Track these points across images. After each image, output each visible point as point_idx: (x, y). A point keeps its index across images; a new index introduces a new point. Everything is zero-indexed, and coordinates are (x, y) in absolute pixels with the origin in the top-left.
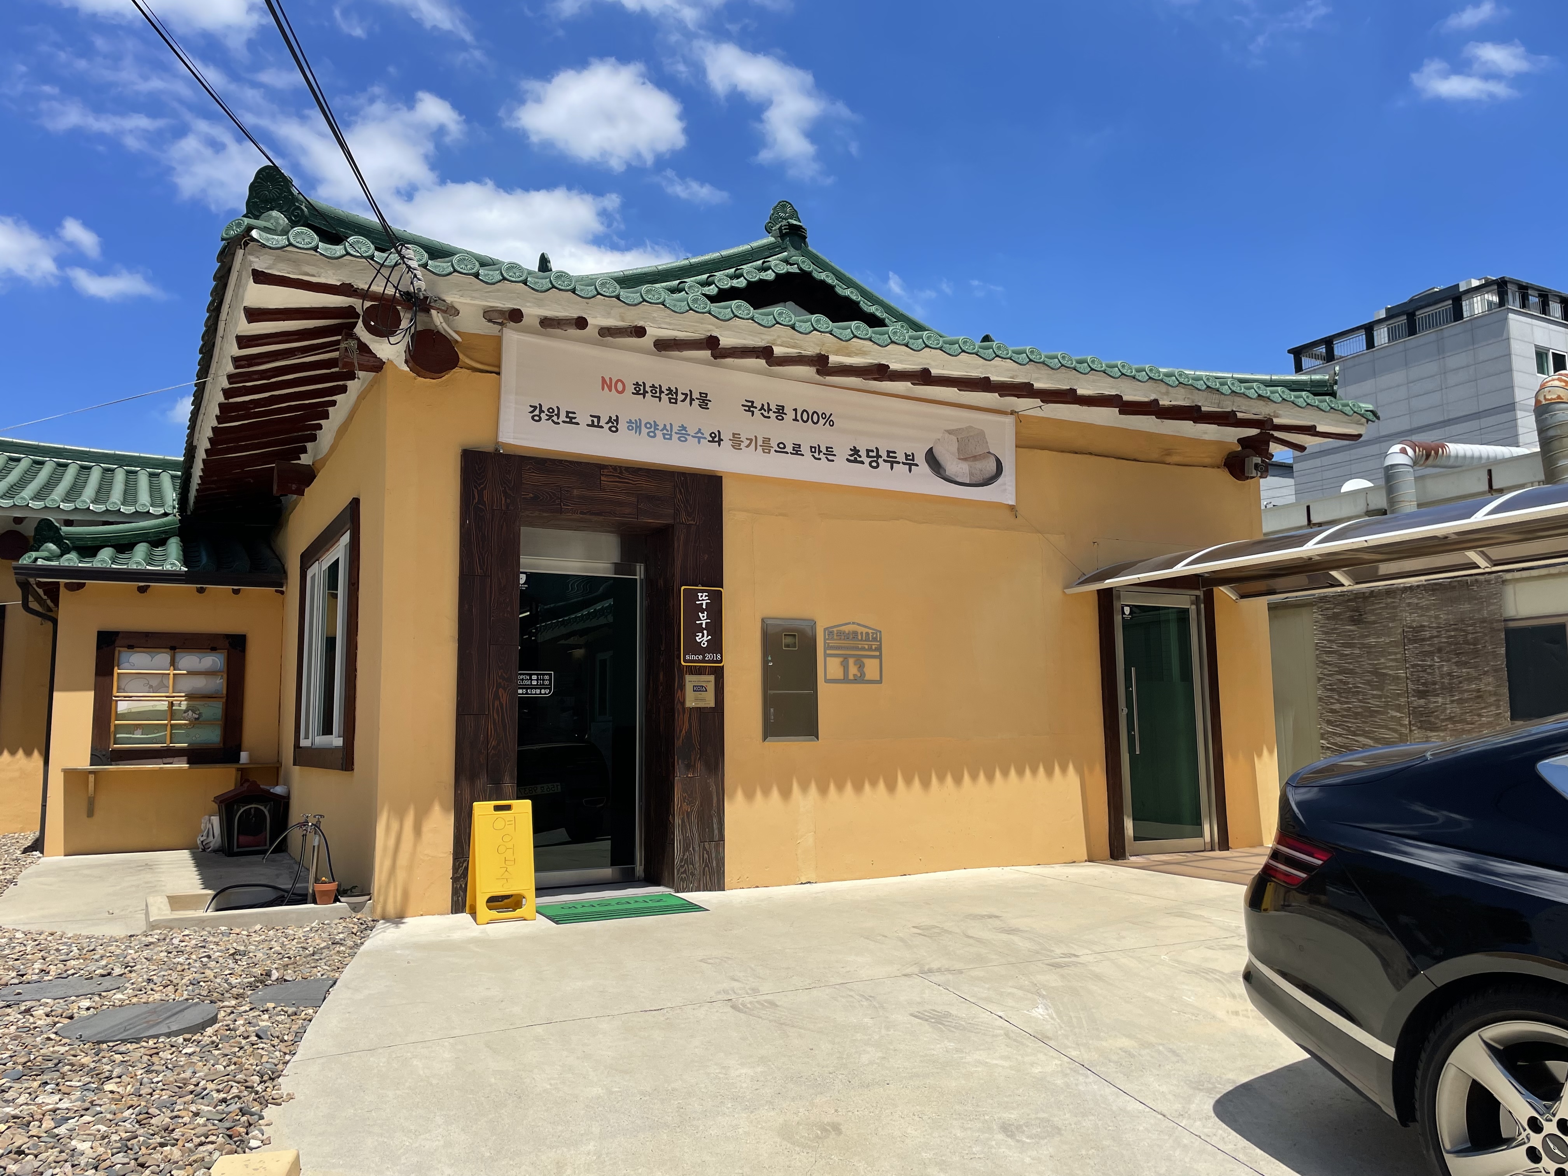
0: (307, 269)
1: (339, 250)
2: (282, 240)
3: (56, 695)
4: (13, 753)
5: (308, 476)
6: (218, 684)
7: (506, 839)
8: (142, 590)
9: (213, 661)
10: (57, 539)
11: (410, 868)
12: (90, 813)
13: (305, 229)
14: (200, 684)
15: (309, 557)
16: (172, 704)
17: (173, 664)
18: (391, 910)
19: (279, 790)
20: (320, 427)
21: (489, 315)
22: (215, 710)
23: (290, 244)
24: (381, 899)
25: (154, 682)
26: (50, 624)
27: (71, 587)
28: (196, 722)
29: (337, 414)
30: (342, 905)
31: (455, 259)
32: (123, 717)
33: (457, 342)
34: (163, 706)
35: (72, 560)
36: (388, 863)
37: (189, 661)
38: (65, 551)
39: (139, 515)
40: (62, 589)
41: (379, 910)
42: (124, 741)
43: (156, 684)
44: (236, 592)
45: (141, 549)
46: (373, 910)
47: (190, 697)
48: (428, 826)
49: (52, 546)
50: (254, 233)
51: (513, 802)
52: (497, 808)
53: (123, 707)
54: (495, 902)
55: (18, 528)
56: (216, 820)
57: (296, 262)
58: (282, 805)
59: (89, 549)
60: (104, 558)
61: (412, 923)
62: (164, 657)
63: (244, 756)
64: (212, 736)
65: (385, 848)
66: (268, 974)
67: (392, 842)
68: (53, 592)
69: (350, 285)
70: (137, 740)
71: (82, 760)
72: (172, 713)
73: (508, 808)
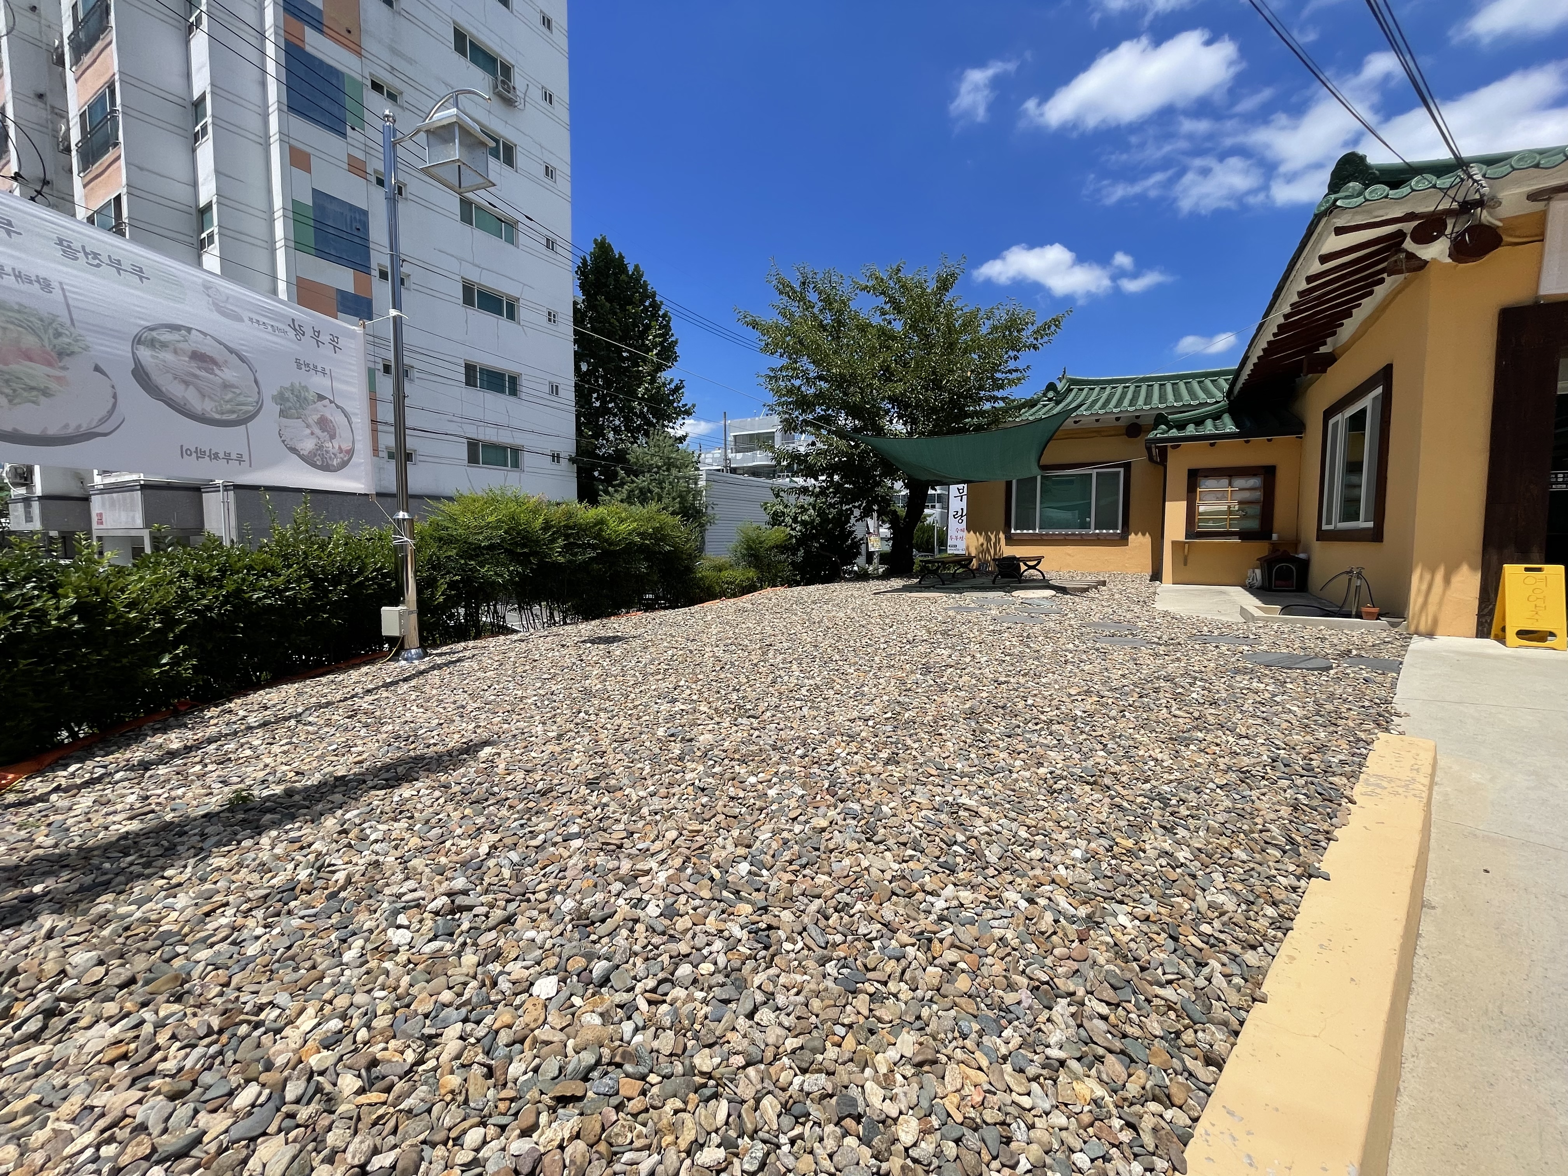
0: (1380, 212)
1: (1405, 190)
2: (1361, 199)
3: (1167, 503)
4: (1136, 534)
5: (1331, 359)
6: (1258, 495)
7: (1537, 591)
8: (1212, 445)
9: (1253, 482)
10: (1166, 423)
11: (1441, 603)
12: (1185, 564)
13: (1378, 186)
14: (1246, 495)
15: (1329, 413)
16: (1229, 507)
17: (1230, 484)
18: (1422, 628)
19: (1302, 556)
20: (1342, 324)
21: (1533, 197)
22: (1256, 509)
23: (1367, 200)
24: (1415, 622)
25: (1219, 495)
26: (1162, 468)
27: (1174, 447)
28: (1245, 517)
29: (1360, 314)
30: (1383, 621)
31: (1513, 162)
32: (1200, 514)
33: (1498, 227)
34: (1225, 508)
35: (1174, 433)
36: (1420, 600)
37: (1239, 483)
38: (1170, 428)
39: (1201, 405)
40: (1169, 449)
41: (1412, 628)
42: (1202, 527)
43: (1221, 496)
44: (1269, 440)
45: (1209, 422)
46: (1407, 628)
47: (1240, 503)
48: (1456, 580)
49: (1163, 427)
50: (1339, 203)
51: (1546, 567)
52: (1527, 569)
53: (1202, 509)
54: (1522, 634)
55: (1136, 421)
56: (1258, 572)
57: (1369, 212)
58: (1305, 565)
59: (1181, 426)
60: (1191, 430)
61: (1441, 641)
62: (1225, 481)
63: (1275, 536)
64: (1253, 524)
65: (1419, 590)
66: (1350, 651)
67: (1424, 587)
68: (1163, 452)
69: (1413, 213)
70: (1210, 527)
71: (1181, 537)
72: (1230, 512)
73: (1540, 570)
